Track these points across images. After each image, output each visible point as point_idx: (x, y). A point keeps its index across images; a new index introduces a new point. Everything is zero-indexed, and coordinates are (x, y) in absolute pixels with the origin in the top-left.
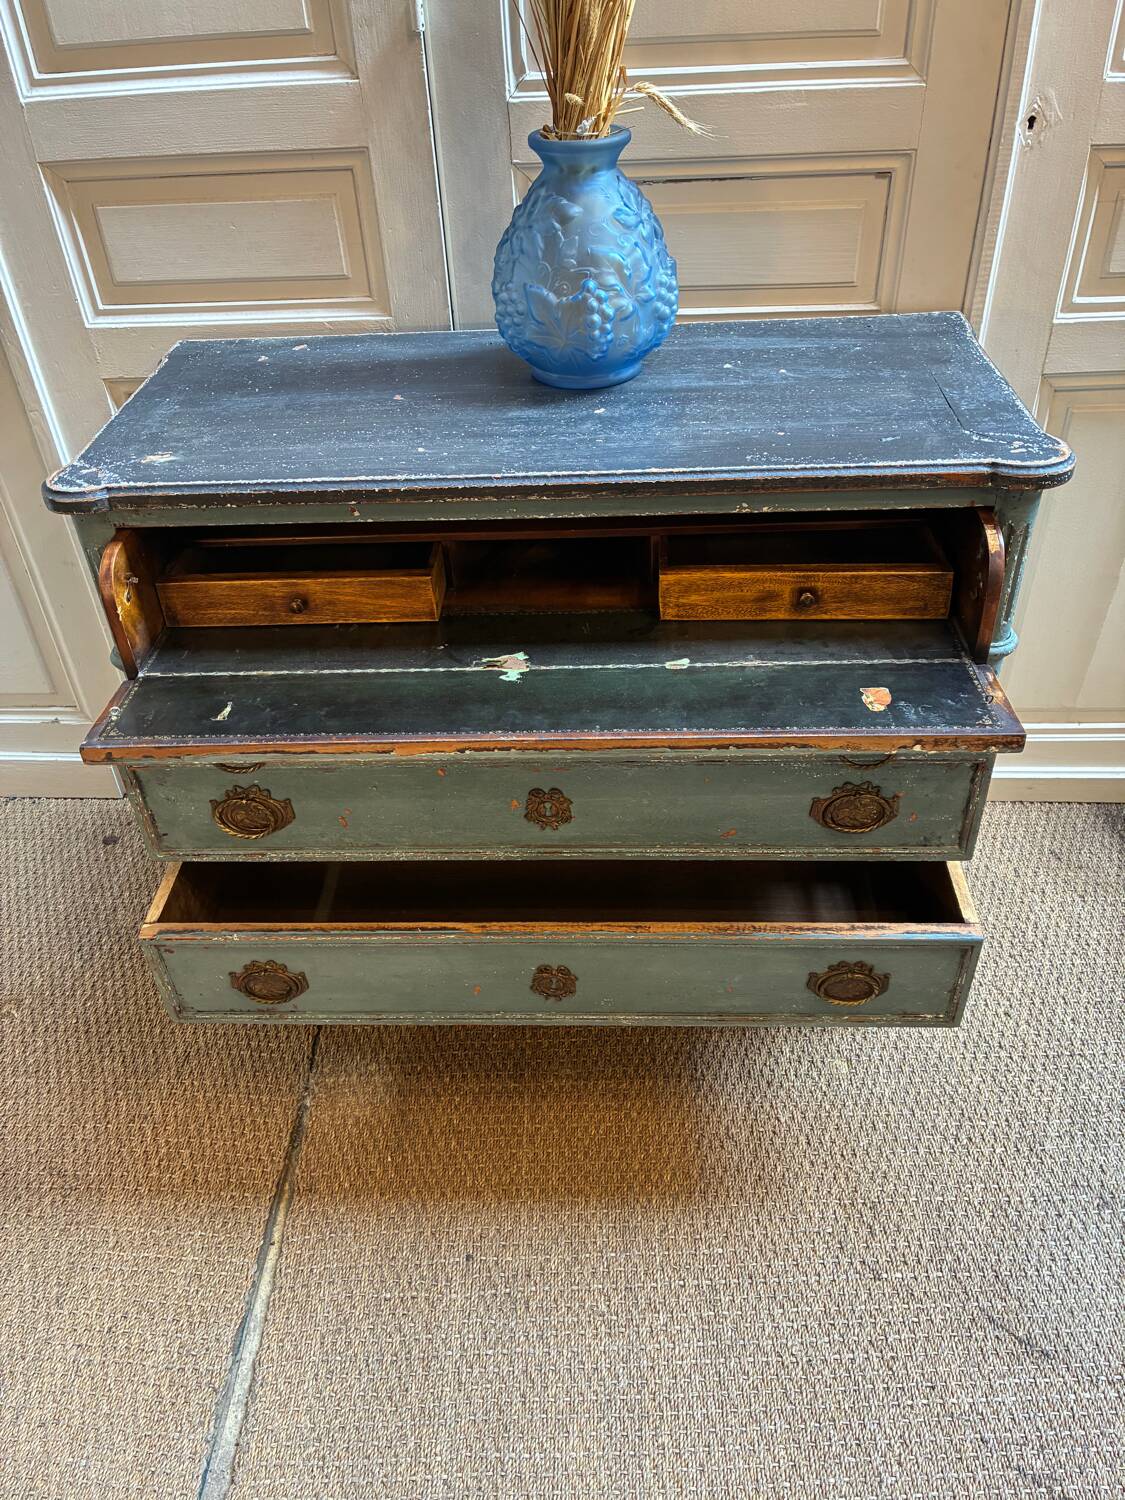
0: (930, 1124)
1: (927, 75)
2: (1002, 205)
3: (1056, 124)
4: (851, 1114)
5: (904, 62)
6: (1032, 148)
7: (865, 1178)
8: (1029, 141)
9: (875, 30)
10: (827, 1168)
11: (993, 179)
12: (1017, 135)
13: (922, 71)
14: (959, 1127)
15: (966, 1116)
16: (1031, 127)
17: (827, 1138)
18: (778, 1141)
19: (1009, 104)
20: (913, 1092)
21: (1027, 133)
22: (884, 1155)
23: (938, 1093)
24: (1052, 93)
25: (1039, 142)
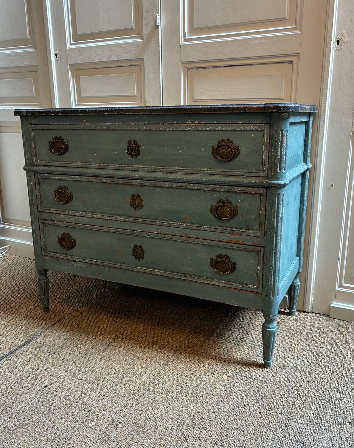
2: (329, 69)
3: (347, 42)
5: (295, 27)
6: (339, 51)
8: (338, 49)
9: (285, 18)
11: (325, 61)
12: (332, 46)
13: (300, 29)
16: (338, 44)
19: (328, 36)
21: (337, 46)
24: (344, 32)
25: (341, 49)
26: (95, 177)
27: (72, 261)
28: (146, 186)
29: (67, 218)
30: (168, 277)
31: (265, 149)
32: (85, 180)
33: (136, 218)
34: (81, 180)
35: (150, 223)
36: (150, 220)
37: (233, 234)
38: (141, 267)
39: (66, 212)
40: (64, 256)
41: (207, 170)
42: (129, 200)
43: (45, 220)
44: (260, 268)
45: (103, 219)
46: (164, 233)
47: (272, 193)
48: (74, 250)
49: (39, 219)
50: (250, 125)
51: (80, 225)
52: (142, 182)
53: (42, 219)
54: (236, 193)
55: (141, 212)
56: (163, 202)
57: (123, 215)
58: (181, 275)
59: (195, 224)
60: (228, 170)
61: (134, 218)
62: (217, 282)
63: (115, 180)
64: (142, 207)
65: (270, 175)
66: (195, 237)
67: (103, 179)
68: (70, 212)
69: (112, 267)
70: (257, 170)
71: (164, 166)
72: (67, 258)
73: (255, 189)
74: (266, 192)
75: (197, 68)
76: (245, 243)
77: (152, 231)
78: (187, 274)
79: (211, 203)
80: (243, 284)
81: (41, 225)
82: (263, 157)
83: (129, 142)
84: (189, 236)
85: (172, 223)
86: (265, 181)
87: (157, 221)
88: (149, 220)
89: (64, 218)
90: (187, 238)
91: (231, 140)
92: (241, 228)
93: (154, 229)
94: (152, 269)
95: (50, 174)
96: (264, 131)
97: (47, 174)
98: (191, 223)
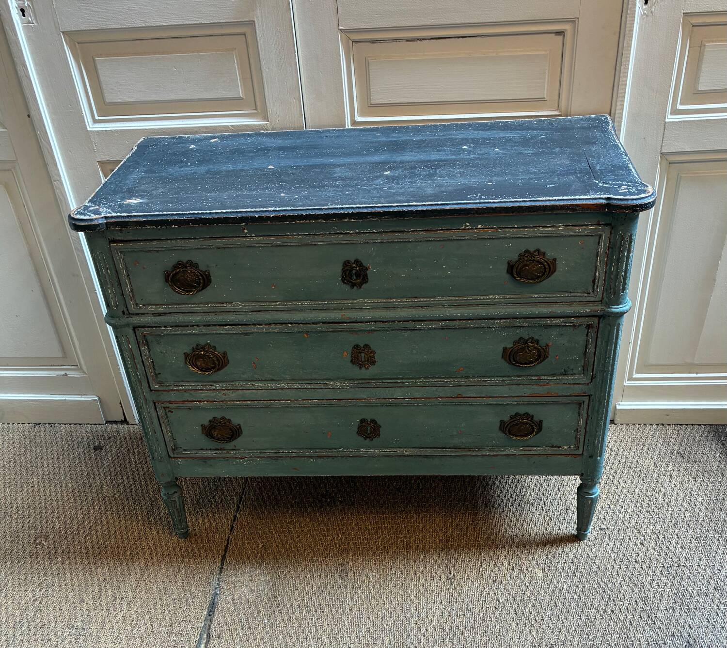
0: (589, 604)
2: (630, 50)
4: (543, 598)
6: (647, 16)
7: (548, 632)
8: (645, 12)
10: (526, 627)
11: (625, 35)
12: (637, 8)
14: (607, 605)
15: (612, 599)
16: (646, 3)
17: (527, 611)
18: (497, 612)
20: (581, 586)
21: (644, 7)
22: (561, 620)
23: (596, 587)
25: (652, 12)
26: (276, 324)
27: (236, 458)
28: (383, 330)
29: (220, 396)
30: (426, 456)
31: (600, 262)
32: (255, 331)
34: (245, 332)
35: (391, 385)
36: (392, 381)
37: (541, 385)
38: (375, 448)
39: (217, 386)
40: (220, 454)
41: (498, 299)
42: (347, 356)
43: (170, 402)
44: (581, 423)
45: (297, 389)
46: (419, 396)
47: (609, 324)
48: (238, 442)
49: (154, 403)
50: (577, 228)
51: (248, 402)
52: (374, 326)
53: (163, 402)
54: (547, 327)
55: (373, 370)
56: (415, 352)
57: (337, 379)
58: (450, 450)
59: (474, 377)
60: (536, 296)
61: (360, 382)
62: (512, 451)
63: (319, 327)
64: (373, 363)
65: (605, 299)
66: (474, 396)
67: (294, 327)
68: (226, 385)
69: (320, 457)
70: (584, 292)
71: (416, 297)
72: (227, 455)
73: (580, 320)
74: (597, 322)
76: (560, 394)
77: (395, 397)
78: (460, 447)
79: (503, 345)
80: (553, 446)
81: (161, 412)
82: (597, 274)
83: (346, 263)
84: (464, 396)
85: (432, 382)
86: (599, 308)
87: (404, 381)
88: (389, 381)
89: (212, 395)
90: (460, 399)
91: (542, 250)
92: (553, 375)
93: (398, 393)
94: (396, 448)
95: (172, 327)
96: (600, 236)
97: (165, 327)
98: (467, 377)
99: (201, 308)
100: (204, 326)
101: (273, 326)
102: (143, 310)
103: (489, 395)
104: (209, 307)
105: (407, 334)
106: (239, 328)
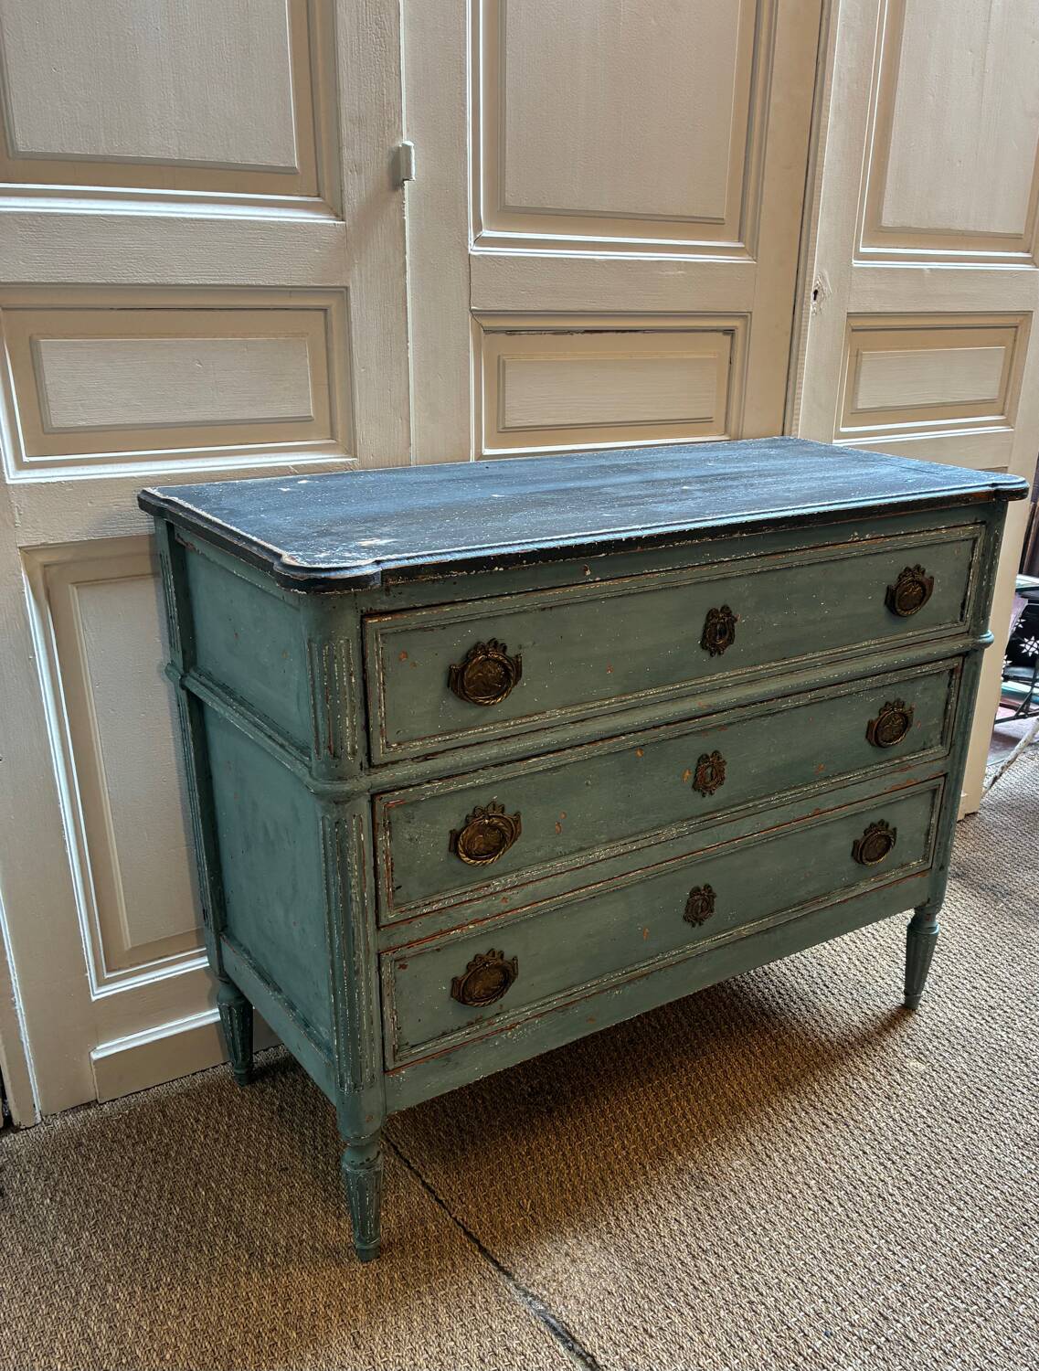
1: (757, 256)
3: (829, 296)
5: (742, 246)
8: (815, 308)
9: (722, 219)
13: (753, 252)
19: (809, 281)
21: (814, 302)
24: (826, 273)
25: (820, 309)
26: (602, 740)
27: (502, 1030)
28: (738, 721)
29: (497, 904)
30: (768, 931)
31: (973, 575)
32: (573, 758)
33: (706, 818)
34: (558, 764)
35: (742, 814)
36: (742, 807)
37: (901, 770)
38: (704, 938)
39: (497, 884)
40: (476, 1031)
41: (873, 645)
42: (691, 776)
44: (934, 820)
45: (616, 856)
46: (770, 825)
48: (510, 994)
49: (380, 955)
50: (958, 529)
51: (540, 904)
52: (733, 716)
54: (915, 679)
55: (720, 794)
56: (773, 751)
57: (671, 823)
58: (795, 908)
59: (834, 776)
60: (910, 634)
61: (702, 819)
62: (862, 887)
63: (662, 733)
64: (722, 781)
65: (973, 629)
66: (833, 807)
67: (628, 740)
68: (512, 879)
69: (630, 981)
70: (952, 621)
71: (785, 659)
72: (487, 1030)
73: (946, 663)
74: (962, 662)
75: (511, 332)
76: (919, 780)
77: (741, 835)
78: (806, 901)
79: (868, 718)
81: (387, 972)
82: (968, 592)
83: (712, 614)
84: (822, 809)
85: (791, 795)
87: (757, 803)
88: (738, 808)
89: (485, 907)
90: (816, 816)
91: (923, 565)
92: (913, 753)
93: (746, 826)
94: (732, 928)
95: (440, 780)
96: (975, 540)
97: (428, 782)
98: (827, 778)
99: (498, 730)
100: (495, 766)
101: (600, 743)
102: (400, 754)
103: (849, 802)
104: (510, 728)
105: (766, 722)
106: (549, 759)
